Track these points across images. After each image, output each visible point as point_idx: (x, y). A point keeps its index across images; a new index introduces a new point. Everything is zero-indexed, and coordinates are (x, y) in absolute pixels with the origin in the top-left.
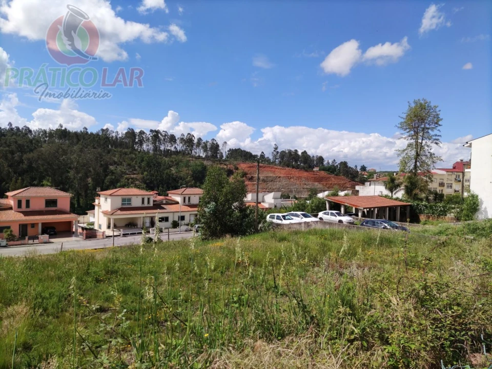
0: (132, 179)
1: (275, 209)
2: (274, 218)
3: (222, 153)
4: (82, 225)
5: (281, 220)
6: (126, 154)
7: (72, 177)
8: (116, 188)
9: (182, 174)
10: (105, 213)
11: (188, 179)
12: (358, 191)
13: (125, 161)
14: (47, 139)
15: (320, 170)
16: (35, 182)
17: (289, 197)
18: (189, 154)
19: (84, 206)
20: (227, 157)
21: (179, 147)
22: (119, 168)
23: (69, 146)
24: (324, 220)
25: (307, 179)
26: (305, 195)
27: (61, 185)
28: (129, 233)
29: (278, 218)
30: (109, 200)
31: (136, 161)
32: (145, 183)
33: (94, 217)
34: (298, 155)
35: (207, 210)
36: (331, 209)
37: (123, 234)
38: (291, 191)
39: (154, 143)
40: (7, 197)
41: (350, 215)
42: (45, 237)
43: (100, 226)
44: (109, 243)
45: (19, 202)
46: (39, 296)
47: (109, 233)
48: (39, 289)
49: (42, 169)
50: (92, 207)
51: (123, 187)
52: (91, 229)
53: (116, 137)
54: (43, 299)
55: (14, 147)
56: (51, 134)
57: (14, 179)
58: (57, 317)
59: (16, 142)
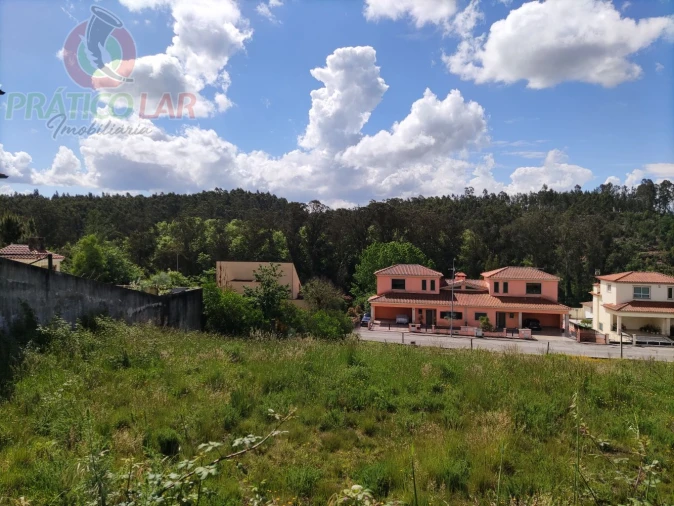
0: (650, 257)
4: (574, 321)
6: (639, 219)
7: (560, 254)
8: (624, 271)
10: (608, 307)
13: (637, 230)
14: (528, 206)
16: (514, 261)
19: (578, 295)
22: (629, 241)
23: (556, 213)
27: (547, 265)
28: (648, 341)
30: (614, 289)
31: (657, 230)
32: (673, 264)
33: (592, 312)
37: (637, 343)
40: (483, 278)
42: (526, 332)
43: (601, 326)
44: (615, 353)
45: (496, 285)
46: (521, 406)
47: (615, 337)
48: (522, 397)
49: (521, 244)
50: (589, 298)
51: (635, 269)
52: (590, 329)
53: (624, 194)
54: (527, 411)
55: (489, 218)
56: (532, 200)
57: (490, 257)
58: (545, 441)
59: (492, 212)
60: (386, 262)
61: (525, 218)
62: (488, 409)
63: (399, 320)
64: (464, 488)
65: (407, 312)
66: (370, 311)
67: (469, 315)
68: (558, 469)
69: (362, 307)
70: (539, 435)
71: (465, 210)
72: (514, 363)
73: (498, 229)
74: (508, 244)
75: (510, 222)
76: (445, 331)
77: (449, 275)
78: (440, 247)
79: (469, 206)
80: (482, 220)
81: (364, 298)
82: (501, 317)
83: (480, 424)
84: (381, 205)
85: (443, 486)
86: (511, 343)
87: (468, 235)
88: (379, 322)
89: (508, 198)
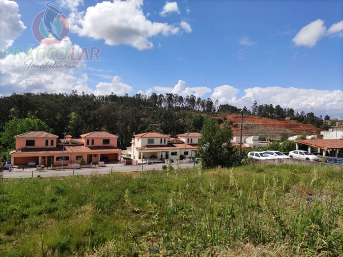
0: (154, 126)
1: (255, 148)
2: (253, 155)
3: (214, 108)
4: (123, 156)
5: (259, 156)
6: (151, 110)
7: (118, 125)
8: (144, 132)
9: (186, 123)
10: (138, 149)
11: (191, 126)
12: (322, 136)
13: (150, 115)
14: (104, 101)
15: (290, 119)
16: (97, 129)
17: (265, 140)
18: (191, 109)
19: (125, 144)
20: (218, 111)
21: (185, 104)
22: (147, 119)
23: (117, 106)
24: (294, 158)
25: (280, 126)
26: (278, 138)
27: (112, 130)
28: (152, 162)
29: (257, 155)
30: (140, 140)
31: (157, 115)
32: (163, 129)
33: (131, 151)
34: (273, 108)
35: (204, 148)
36: (299, 149)
37: (149, 163)
38: (267, 135)
39: (169, 102)
40: (81, 138)
41: (316, 154)
42: (102, 163)
43: (134, 157)
44: (140, 168)
45: (88, 141)
46: (99, 200)
47: (140, 161)
48: (99, 196)
49: (101, 120)
50: (130, 145)
51: (148, 131)
52: (129, 159)
53: (145, 99)
54: (101, 202)
55: (85, 107)
56: (106, 99)
57: (85, 127)
58: (109, 215)
59: (87, 104)
60: (22, 130)
61: (103, 107)
62: (82, 205)
63: (30, 164)
64: (68, 249)
65: (36, 159)
66: (10, 160)
67: (73, 158)
68: (115, 227)
69: (5, 158)
70: (107, 213)
71: (72, 102)
72: (96, 179)
73: (90, 112)
74: (95, 120)
75: (95, 109)
76: (59, 167)
77: (62, 137)
78: (57, 121)
79: (74, 100)
80: (81, 108)
81: (6, 153)
82: (90, 157)
83: (77, 214)
84: (21, 96)
85: (56, 251)
86: (95, 170)
87: (73, 115)
88: (16, 166)
89: (95, 97)
